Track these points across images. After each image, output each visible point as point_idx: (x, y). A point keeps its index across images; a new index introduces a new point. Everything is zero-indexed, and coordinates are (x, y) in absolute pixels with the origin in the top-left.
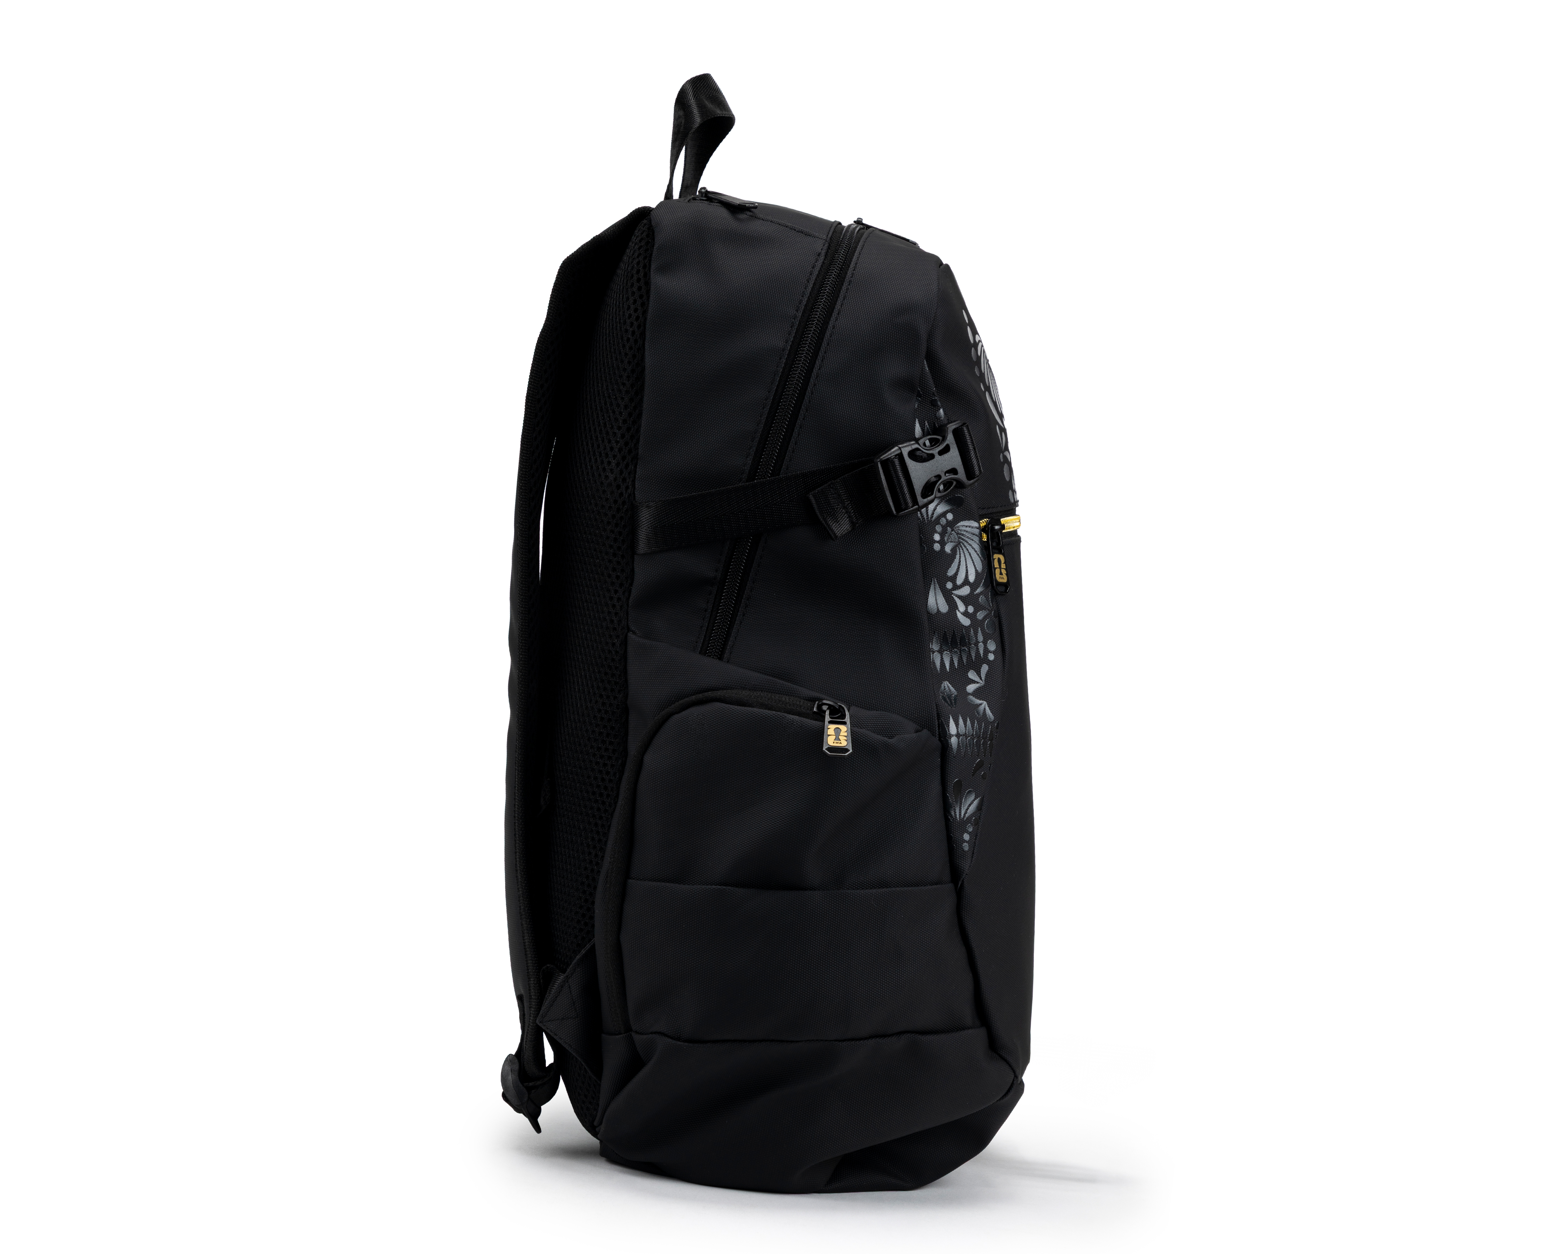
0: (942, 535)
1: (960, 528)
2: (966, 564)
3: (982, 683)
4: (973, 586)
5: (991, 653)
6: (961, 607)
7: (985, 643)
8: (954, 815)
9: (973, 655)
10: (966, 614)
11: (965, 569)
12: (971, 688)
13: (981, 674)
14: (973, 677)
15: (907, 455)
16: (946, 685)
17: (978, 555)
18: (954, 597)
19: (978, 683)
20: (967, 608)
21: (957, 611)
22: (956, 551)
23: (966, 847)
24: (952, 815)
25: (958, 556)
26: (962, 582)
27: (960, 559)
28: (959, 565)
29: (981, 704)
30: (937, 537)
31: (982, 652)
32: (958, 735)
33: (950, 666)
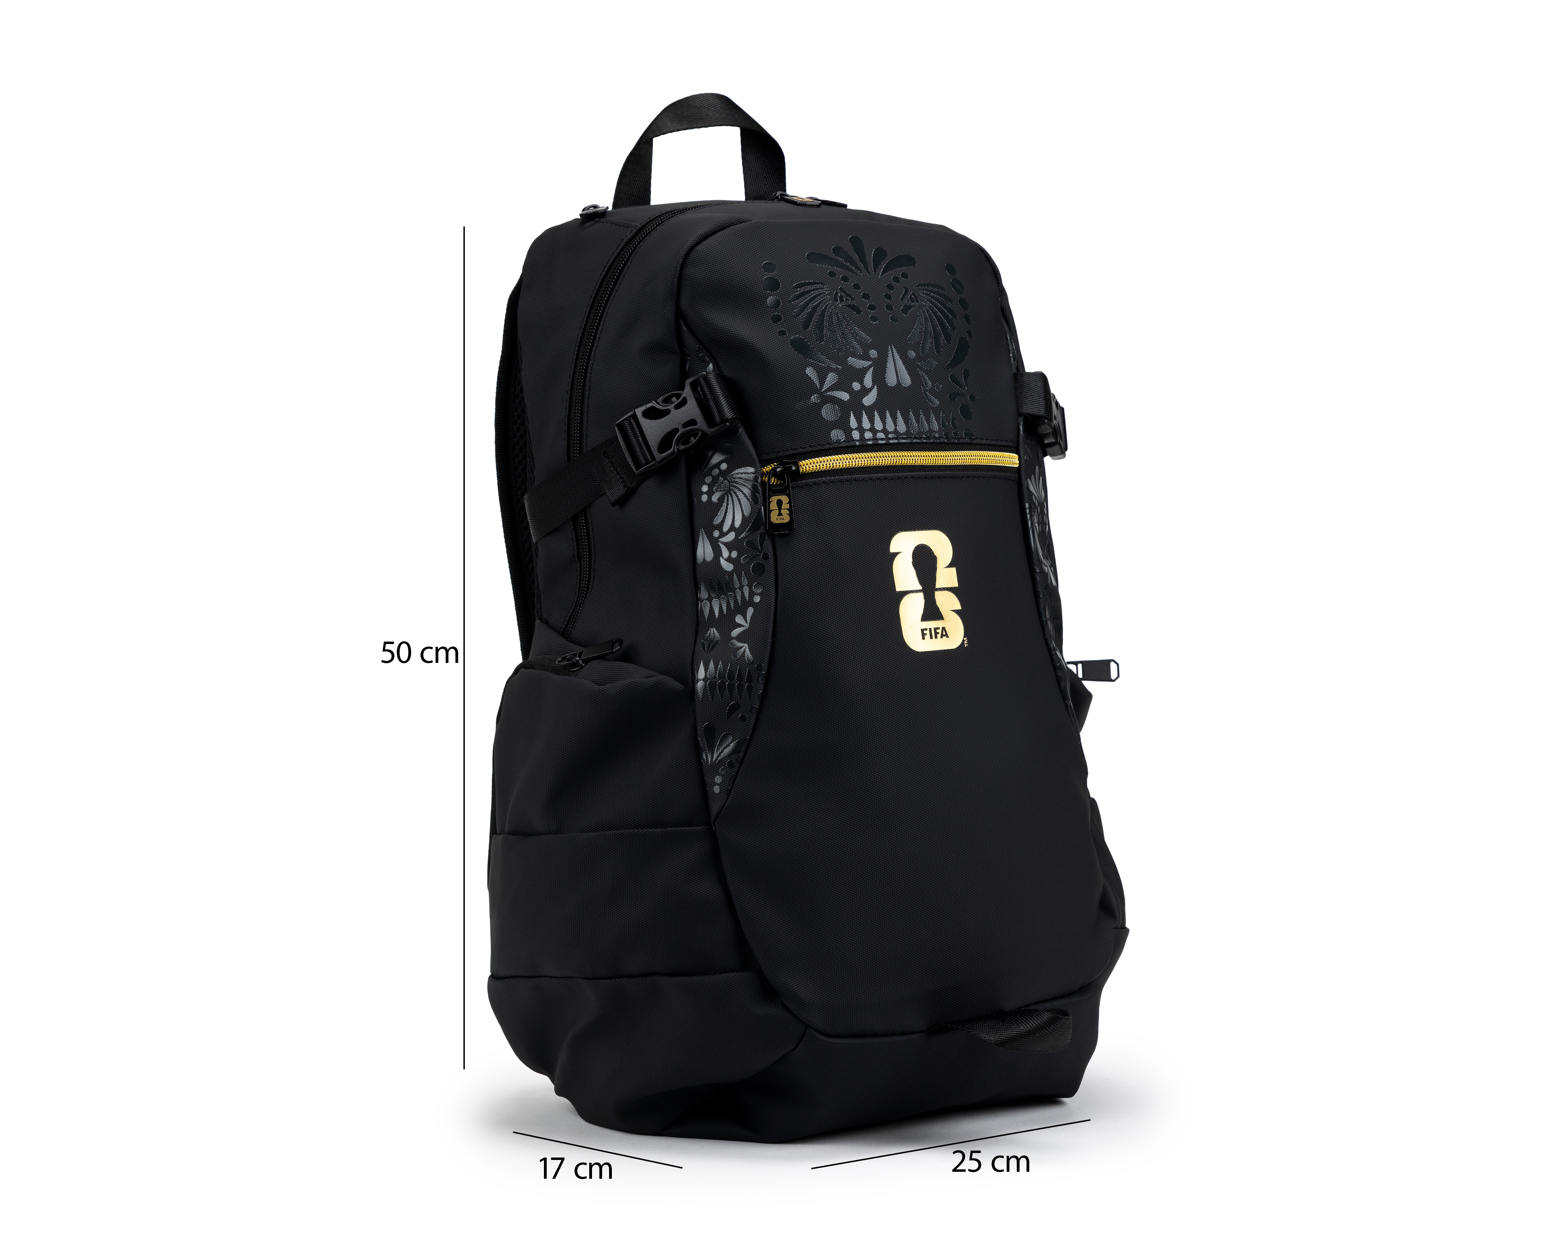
0: (711, 486)
1: (734, 476)
2: (734, 511)
3: (747, 625)
4: (738, 531)
5: (757, 595)
6: (725, 553)
7: (750, 586)
8: (705, 759)
9: (739, 599)
10: (729, 560)
11: (732, 515)
12: (736, 632)
13: (747, 617)
14: (740, 621)
15: (641, 415)
16: (712, 632)
17: (748, 499)
18: (720, 544)
19: (743, 626)
20: (730, 553)
21: (721, 558)
22: (724, 499)
23: (717, 789)
24: (704, 759)
25: (725, 504)
26: (728, 529)
27: (727, 506)
28: (726, 512)
29: (741, 647)
30: (705, 488)
31: (748, 595)
32: (705, 679)
33: (719, 613)
